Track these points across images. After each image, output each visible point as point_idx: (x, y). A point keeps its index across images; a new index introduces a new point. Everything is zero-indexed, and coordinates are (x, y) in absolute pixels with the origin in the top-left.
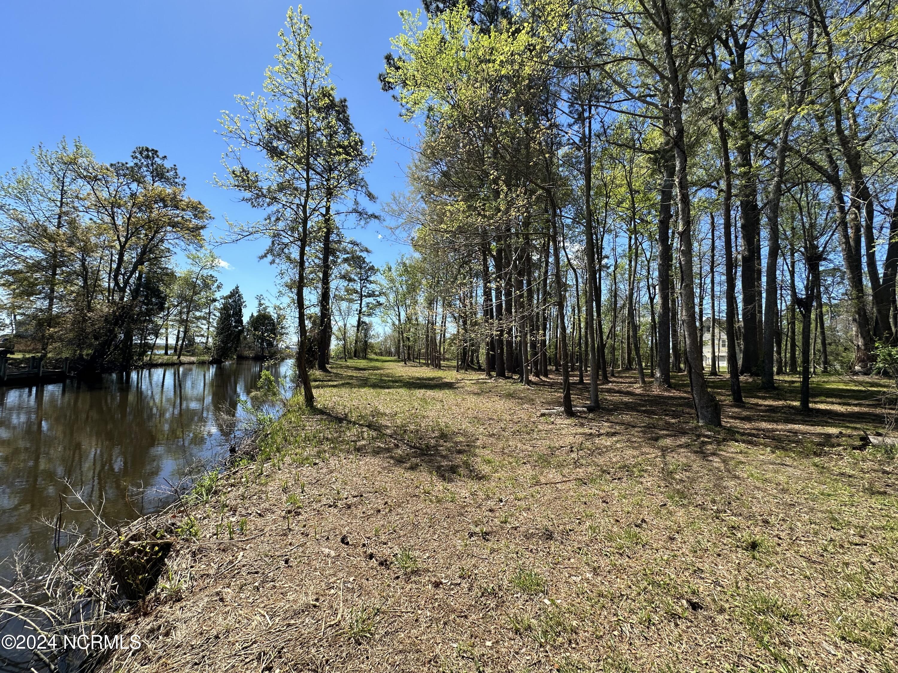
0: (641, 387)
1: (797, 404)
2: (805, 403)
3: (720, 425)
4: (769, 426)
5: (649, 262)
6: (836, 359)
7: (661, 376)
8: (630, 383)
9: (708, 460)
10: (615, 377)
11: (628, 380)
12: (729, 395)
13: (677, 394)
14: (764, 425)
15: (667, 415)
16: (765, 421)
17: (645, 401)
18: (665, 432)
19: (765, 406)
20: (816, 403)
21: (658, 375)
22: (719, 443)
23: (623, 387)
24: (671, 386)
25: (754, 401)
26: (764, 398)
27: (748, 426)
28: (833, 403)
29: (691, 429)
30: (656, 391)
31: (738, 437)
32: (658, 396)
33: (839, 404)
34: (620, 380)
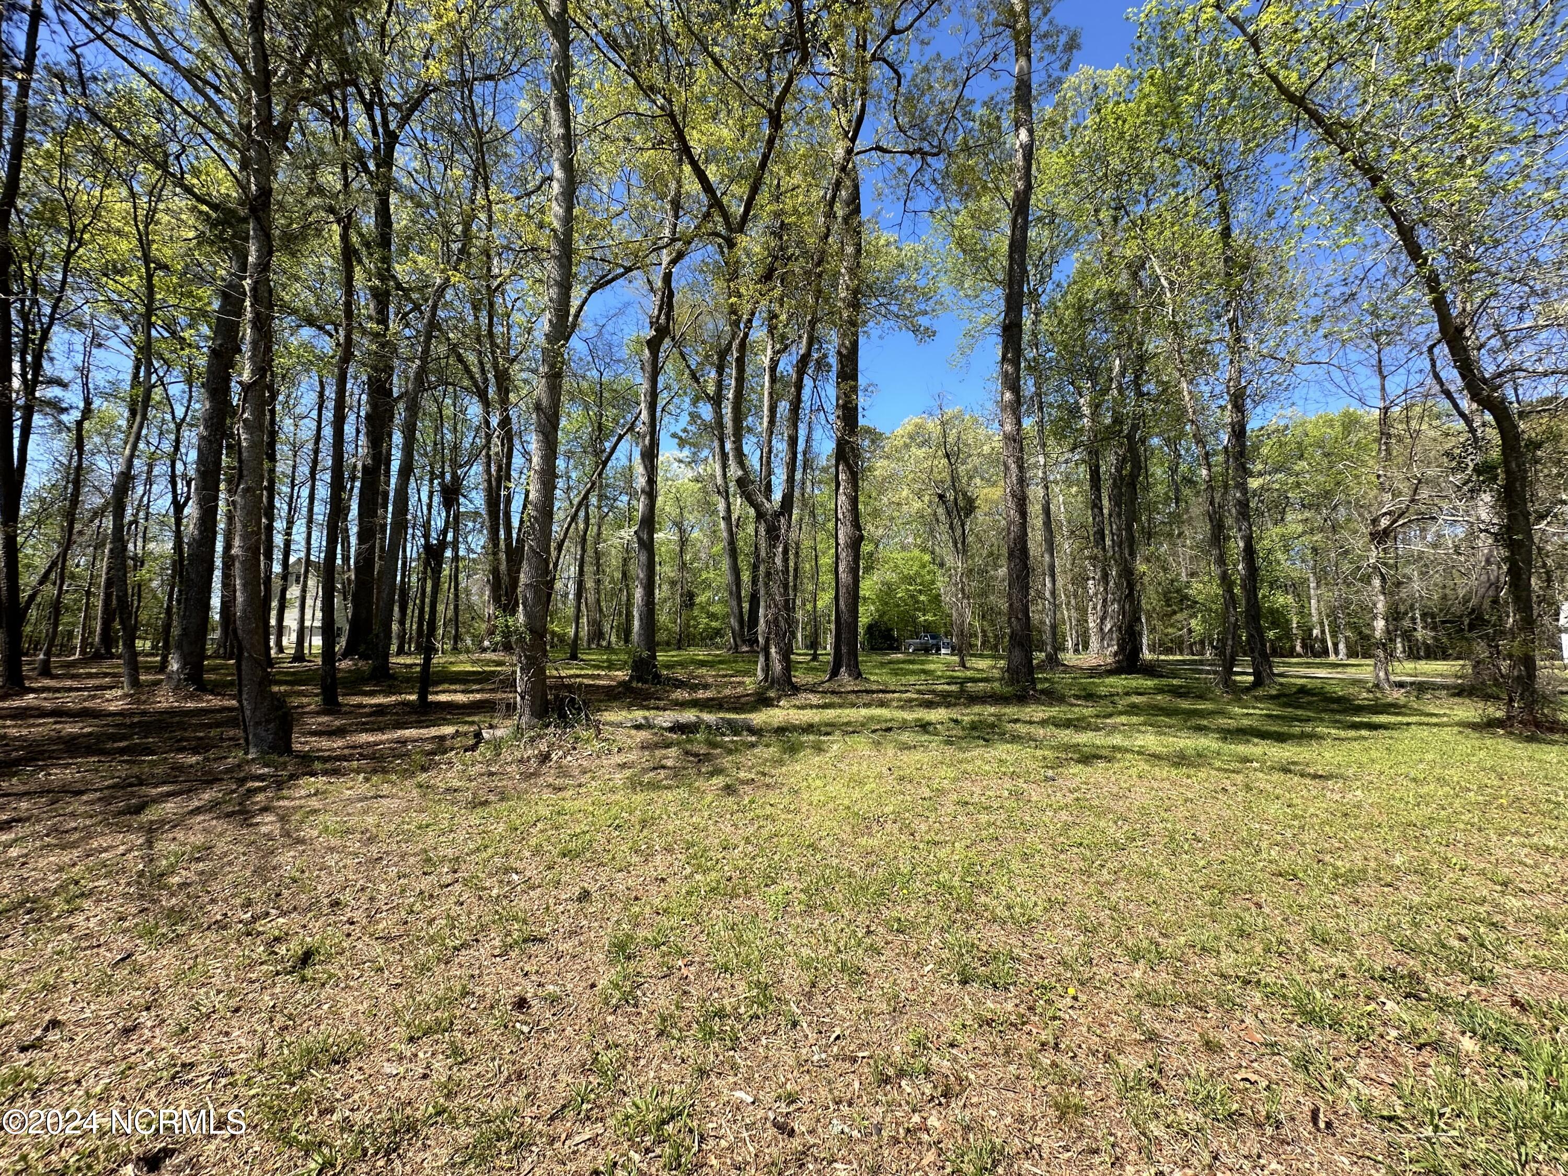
0: (126, 696)
1: (413, 697)
2: (423, 695)
3: (288, 750)
4: (371, 738)
5: (179, 427)
6: (468, 632)
7: (183, 667)
8: (97, 688)
9: (251, 825)
10: (56, 677)
11: (91, 683)
12: (317, 695)
13: (215, 702)
14: (364, 738)
15: (181, 750)
16: (366, 731)
17: (133, 725)
18: (165, 789)
19: (372, 706)
20: (437, 693)
21: (174, 666)
22: (280, 785)
23: (70, 701)
24: (203, 688)
25: (355, 700)
26: (372, 694)
27: (340, 743)
28: (455, 691)
29: (227, 771)
30: (165, 700)
31: (318, 766)
32: (171, 712)
33: (463, 692)
34: (69, 683)
